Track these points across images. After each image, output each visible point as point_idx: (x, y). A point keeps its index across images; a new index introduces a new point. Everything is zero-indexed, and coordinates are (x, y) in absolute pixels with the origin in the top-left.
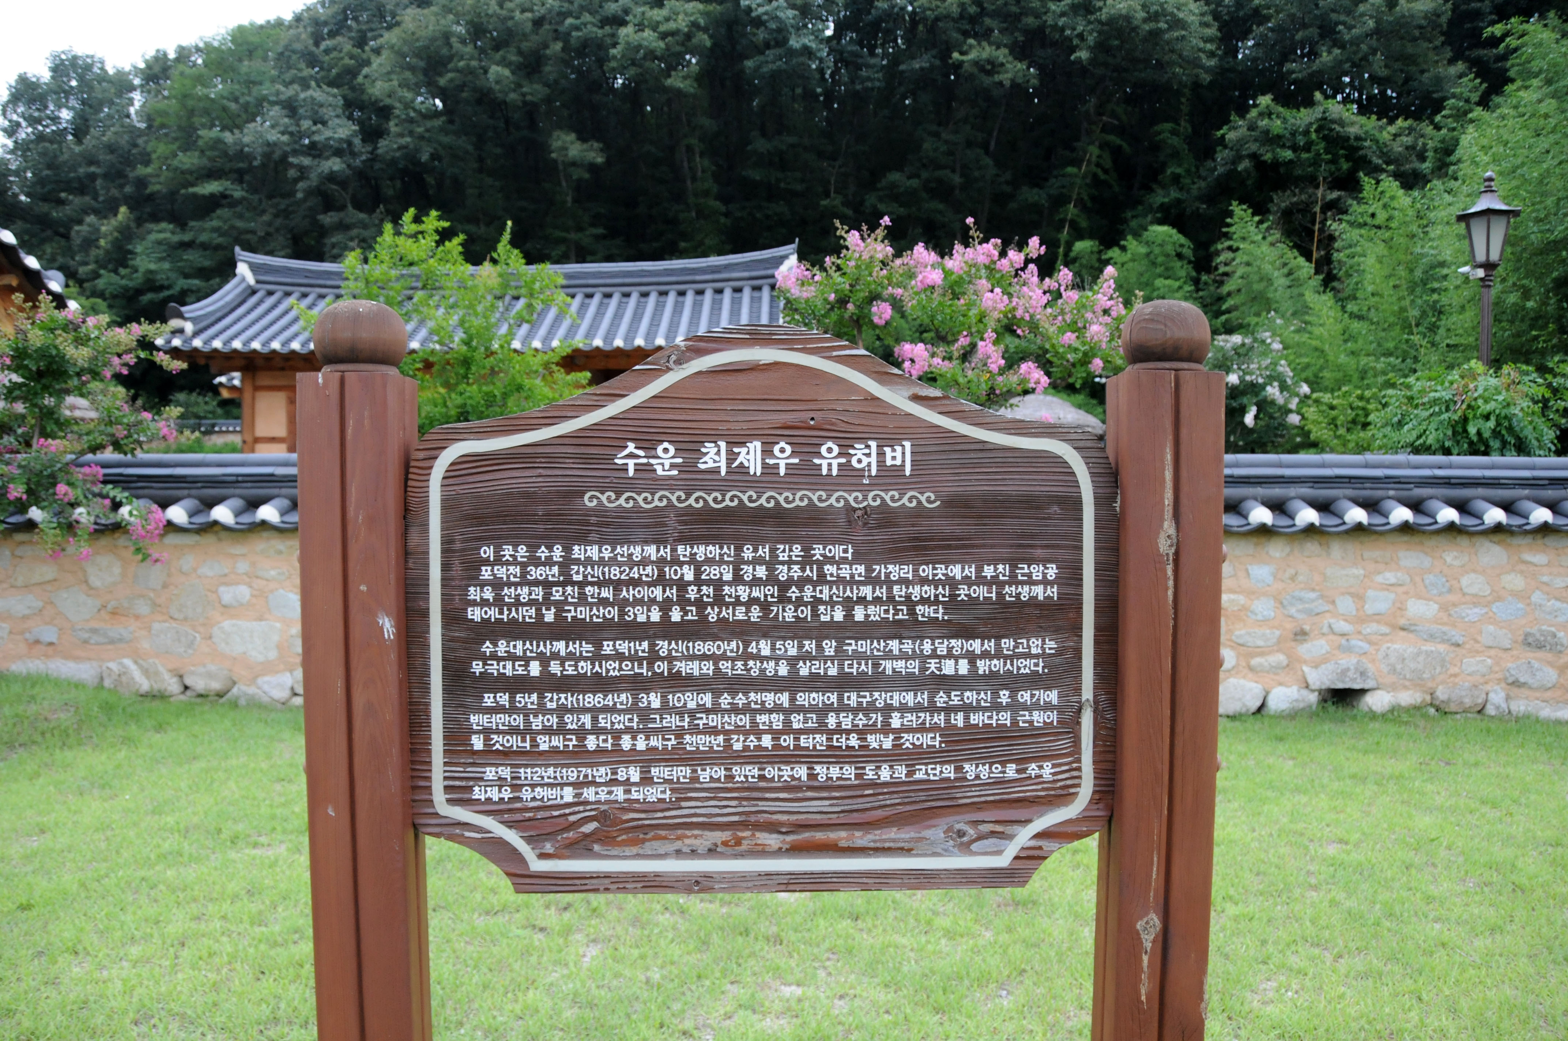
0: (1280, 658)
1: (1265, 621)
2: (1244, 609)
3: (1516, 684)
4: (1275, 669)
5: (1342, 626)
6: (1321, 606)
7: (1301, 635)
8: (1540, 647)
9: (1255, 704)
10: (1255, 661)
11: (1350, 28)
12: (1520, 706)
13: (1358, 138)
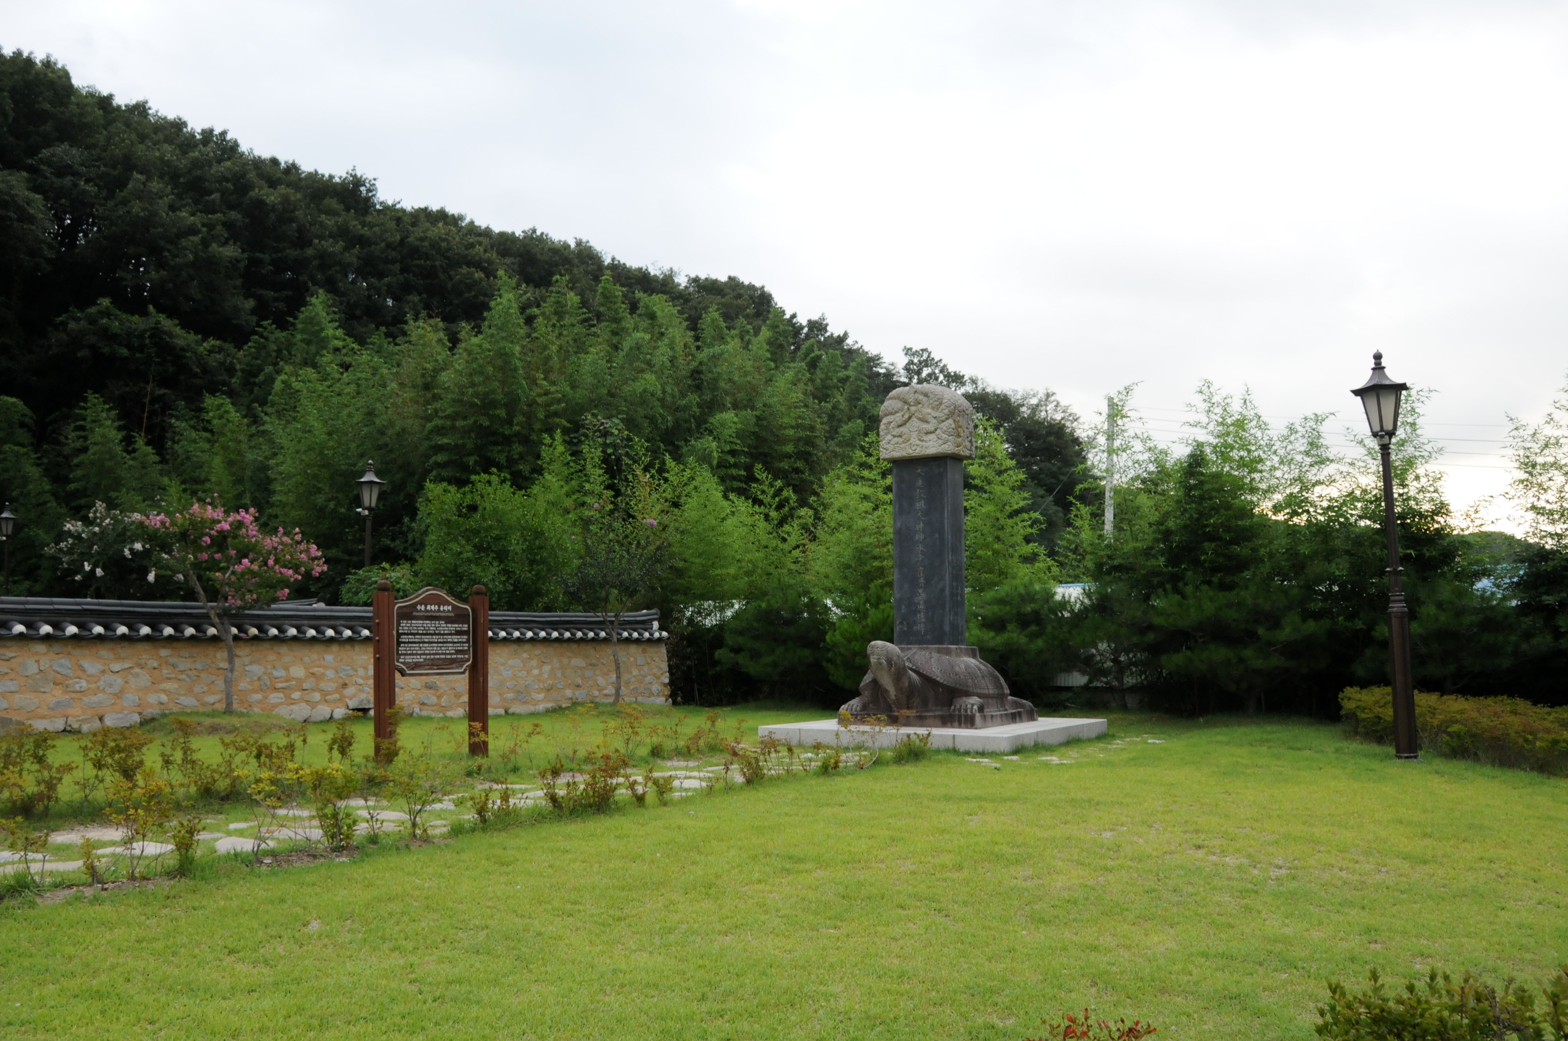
0: (337, 696)
1: (331, 680)
2: (323, 674)
3: (423, 704)
4: (335, 701)
5: (360, 681)
6: (352, 672)
7: (345, 685)
8: (430, 688)
9: (328, 716)
10: (328, 697)
11: (175, 256)
12: (424, 713)
13: (182, 349)
